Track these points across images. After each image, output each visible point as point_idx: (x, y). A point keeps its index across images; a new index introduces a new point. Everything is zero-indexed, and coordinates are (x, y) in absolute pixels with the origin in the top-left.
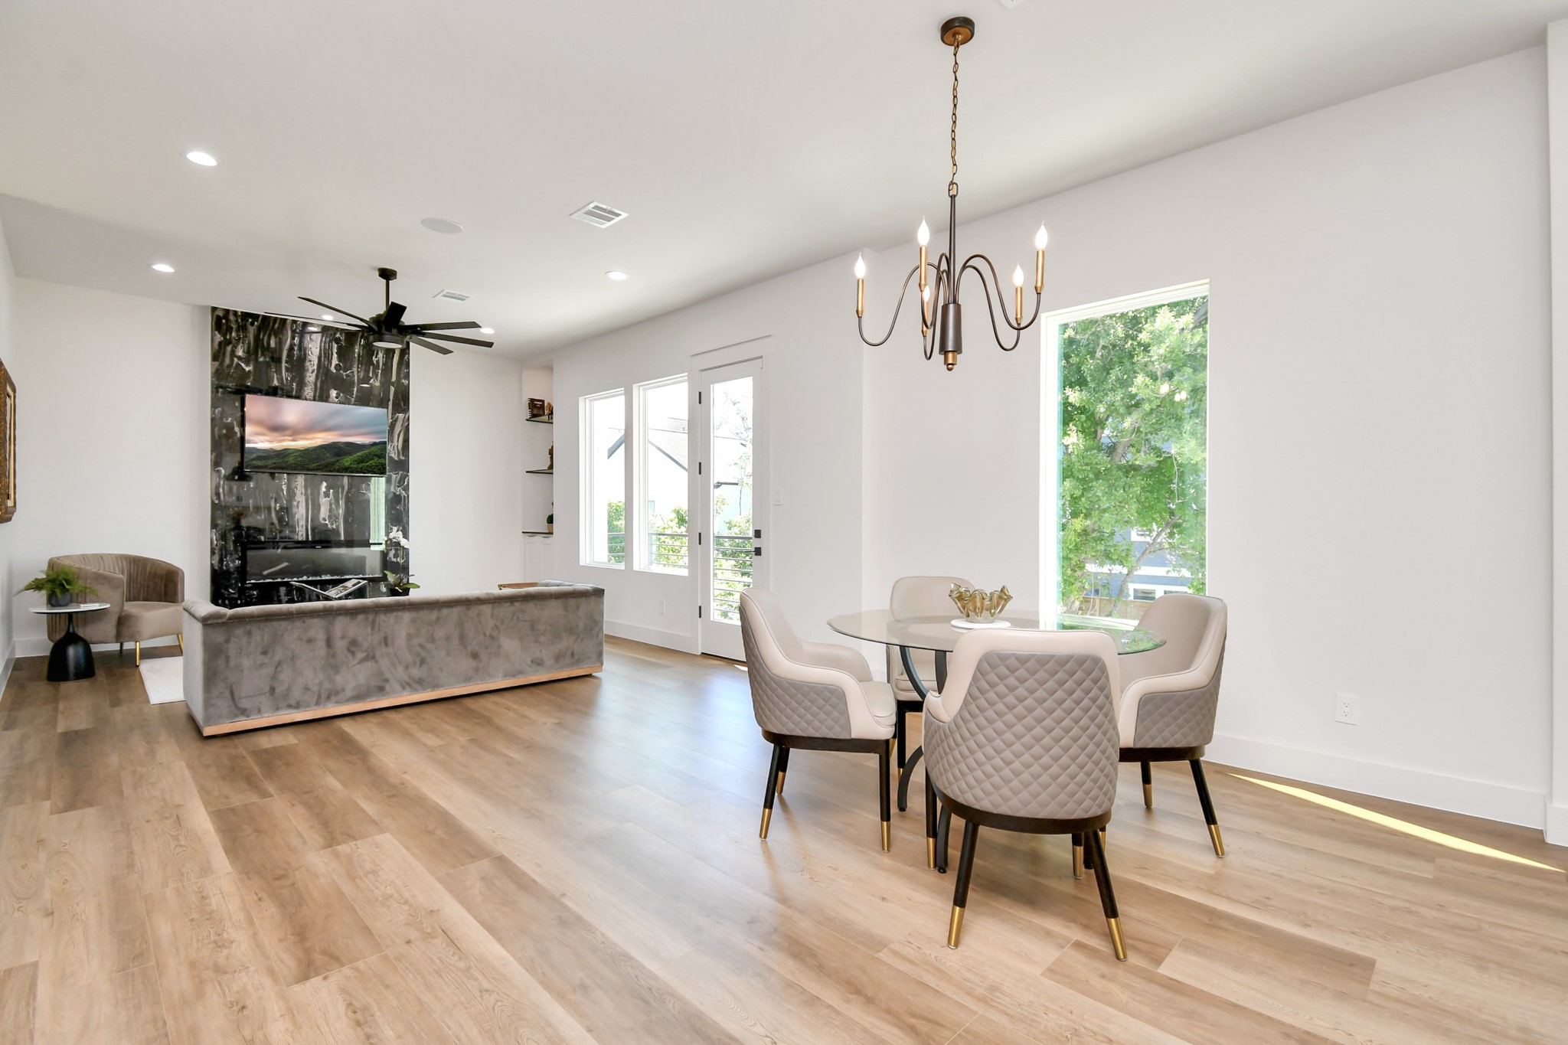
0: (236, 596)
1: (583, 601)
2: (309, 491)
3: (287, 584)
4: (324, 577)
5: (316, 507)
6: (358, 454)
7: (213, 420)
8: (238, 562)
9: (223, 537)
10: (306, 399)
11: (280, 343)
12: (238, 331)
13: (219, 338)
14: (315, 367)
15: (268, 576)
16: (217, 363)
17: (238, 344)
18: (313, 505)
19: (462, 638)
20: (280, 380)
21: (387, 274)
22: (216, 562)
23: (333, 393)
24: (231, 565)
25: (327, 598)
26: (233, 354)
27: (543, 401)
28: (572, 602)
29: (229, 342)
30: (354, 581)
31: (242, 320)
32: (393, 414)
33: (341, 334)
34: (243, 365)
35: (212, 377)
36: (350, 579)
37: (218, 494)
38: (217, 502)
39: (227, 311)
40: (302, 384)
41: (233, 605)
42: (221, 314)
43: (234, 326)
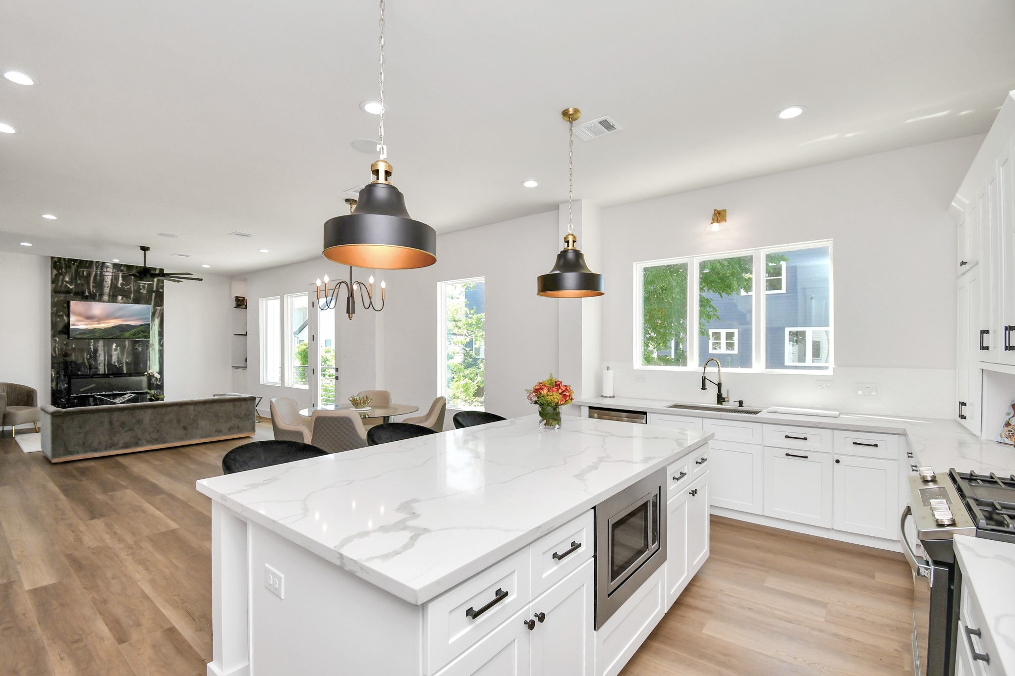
0: (65, 403)
1: (244, 403)
2: (106, 349)
3: (93, 396)
4: (114, 392)
5: (110, 356)
6: (133, 331)
7: (52, 314)
8: (66, 385)
9: (58, 373)
10: (104, 302)
11: (89, 274)
12: (65, 269)
13: (55, 272)
14: (109, 285)
15: (83, 392)
16: (54, 285)
17: (66, 275)
18: (108, 355)
19: (179, 421)
20: (89, 292)
21: (145, 249)
22: (54, 385)
23: (120, 298)
24: (62, 387)
25: (115, 403)
26: (63, 280)
27: (244, 298)
28: (238, 403)
29: (61, 274)
30: (129, 395)
31: (68, 263)
32: (154, 307)
33: (124, 267)
34: (68, 285)
35: (51, 292)
36: (127, 393)
37: (55, 351)
38: (54, 355)
39: (60, 259)
40: (101, 295)
41: (64, 407)
42: (56, 260)
43: (64, 266)
